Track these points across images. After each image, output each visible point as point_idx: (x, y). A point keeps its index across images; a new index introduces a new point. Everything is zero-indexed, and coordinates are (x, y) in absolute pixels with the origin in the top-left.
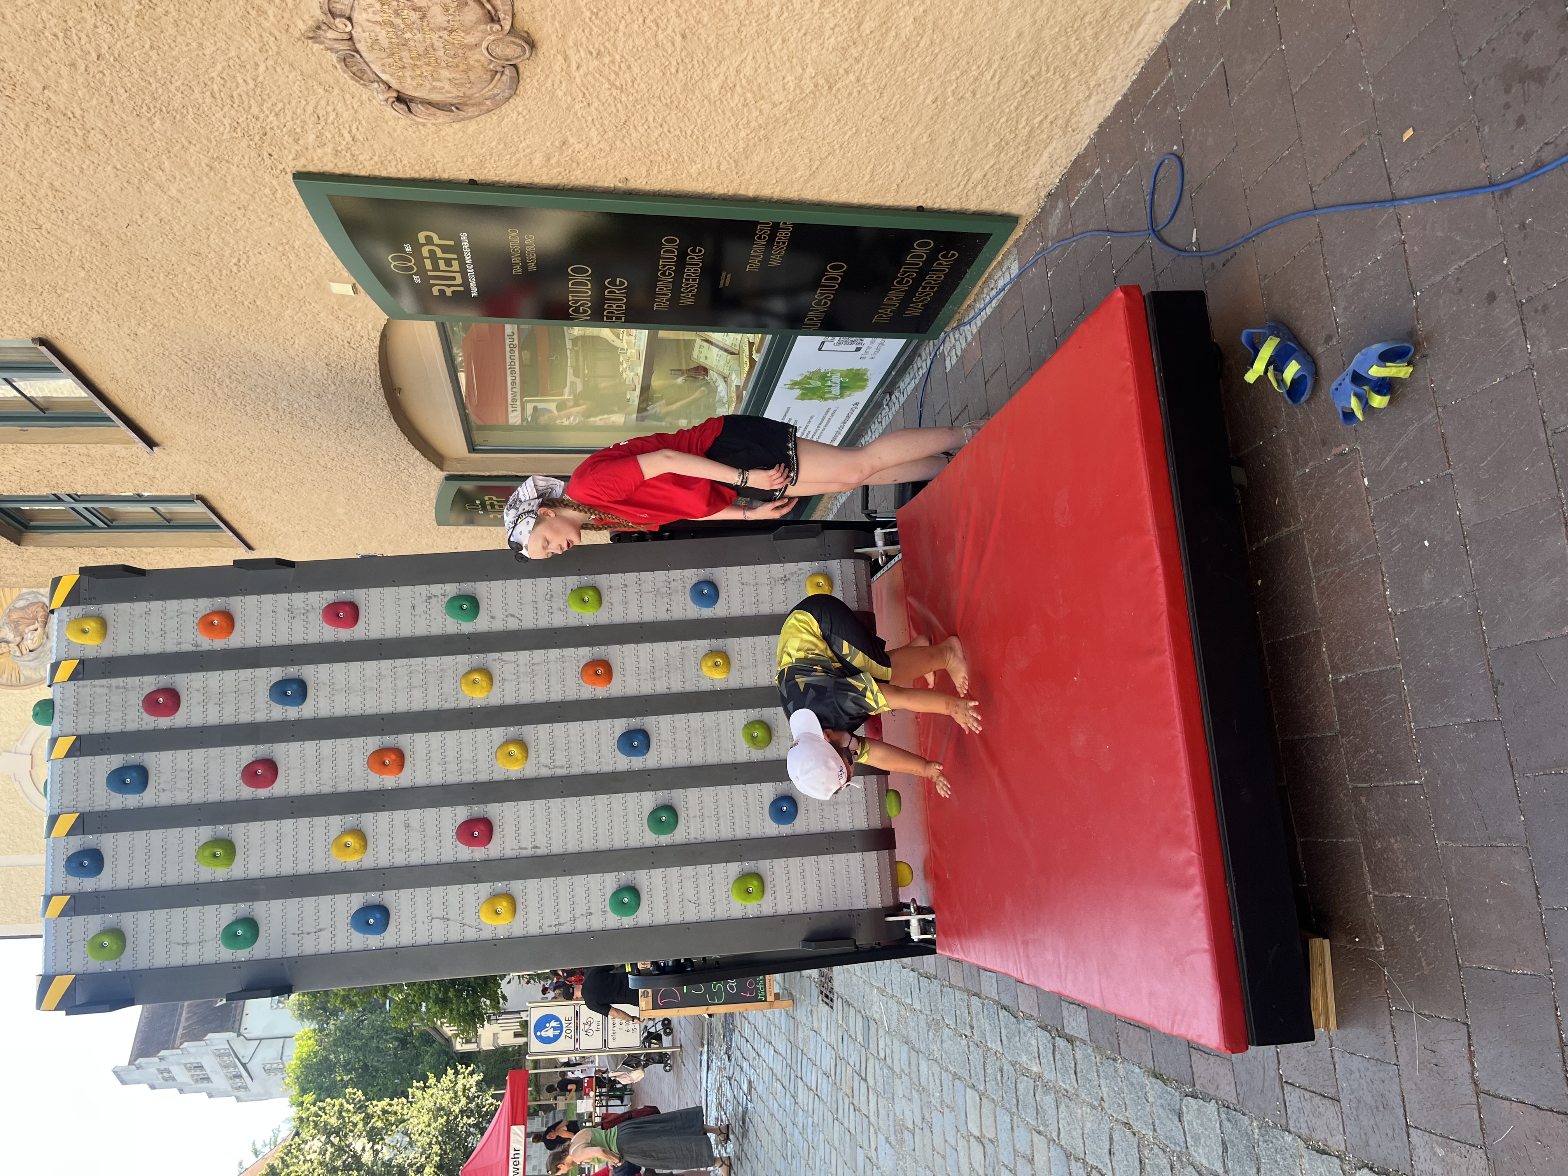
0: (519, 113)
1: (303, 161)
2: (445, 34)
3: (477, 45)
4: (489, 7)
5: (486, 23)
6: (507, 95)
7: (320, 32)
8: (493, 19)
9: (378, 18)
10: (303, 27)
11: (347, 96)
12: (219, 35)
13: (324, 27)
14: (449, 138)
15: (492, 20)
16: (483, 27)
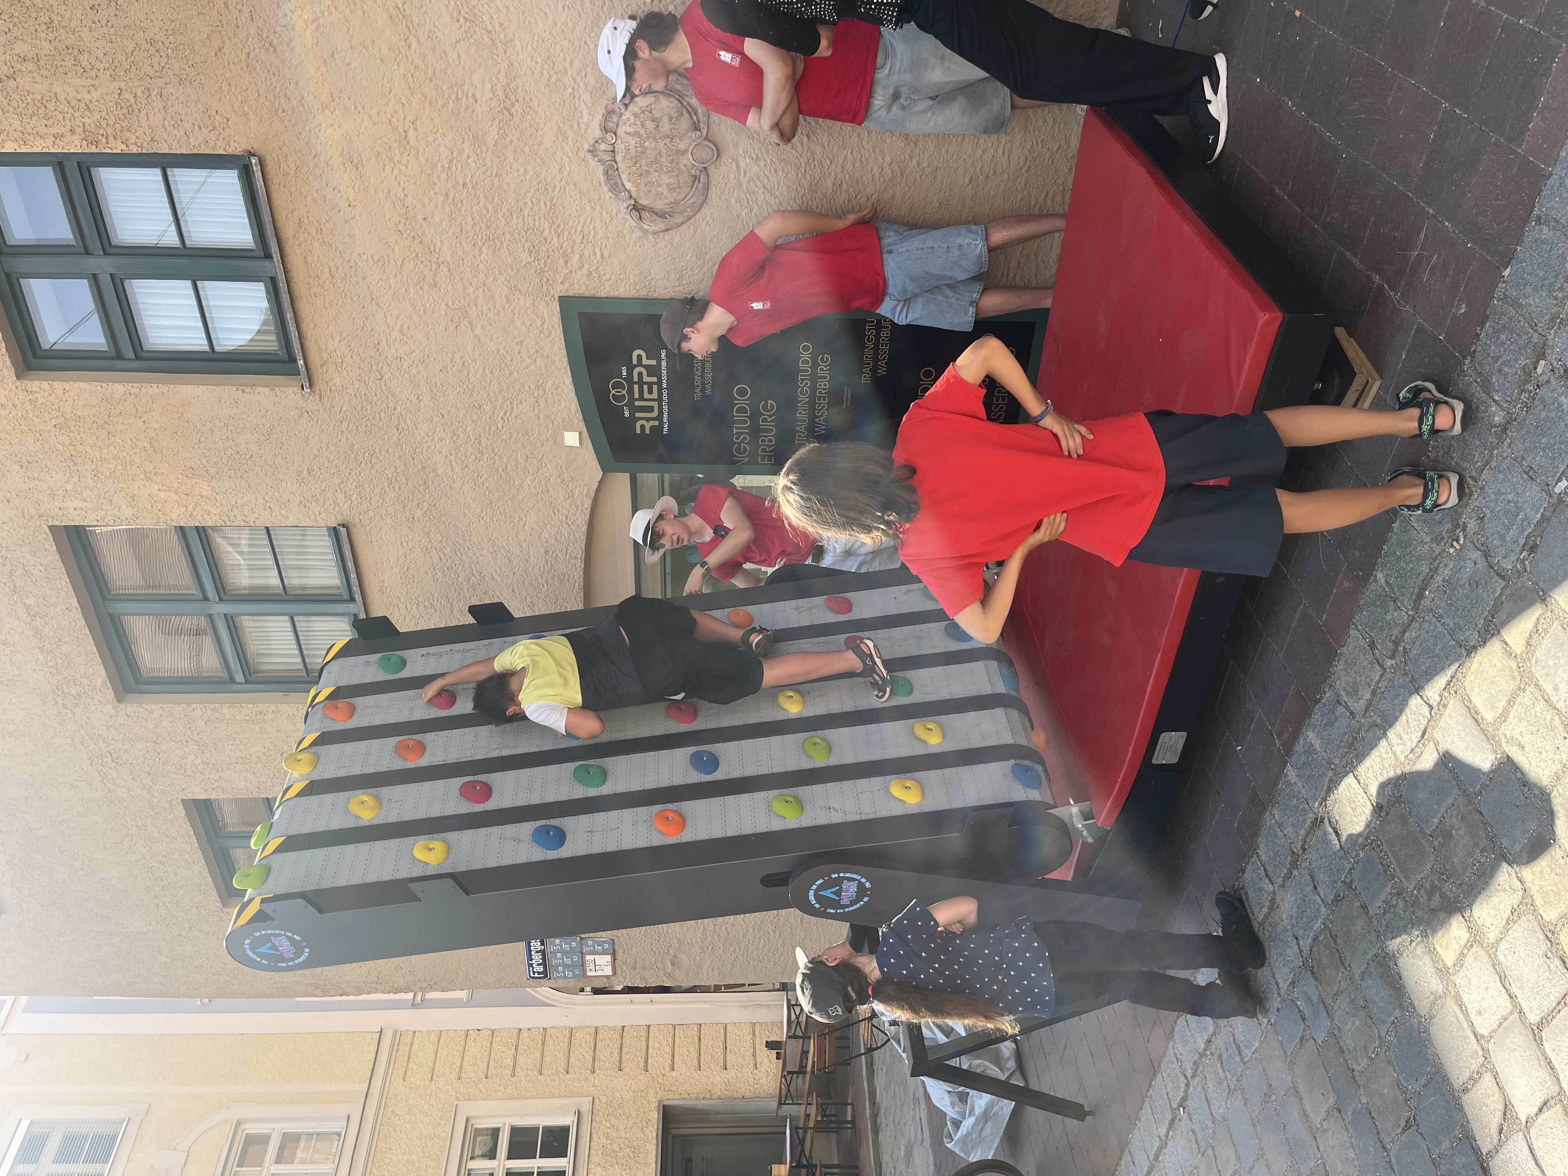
0: (707, 223)
1: (567, 285)
2: (668, 141)
3: (686, 151)
4: (694, 118)
5: (693, 131)
6: (700, 201)
7: (597, 145)
8: (696, 127)
9: (631, 130)
10: (586, 147)
11: (604, 213)
12: (539, 160)
13: (600, 141)
14: (661, 252)
15: (696, 130)
16: (690, 134)
